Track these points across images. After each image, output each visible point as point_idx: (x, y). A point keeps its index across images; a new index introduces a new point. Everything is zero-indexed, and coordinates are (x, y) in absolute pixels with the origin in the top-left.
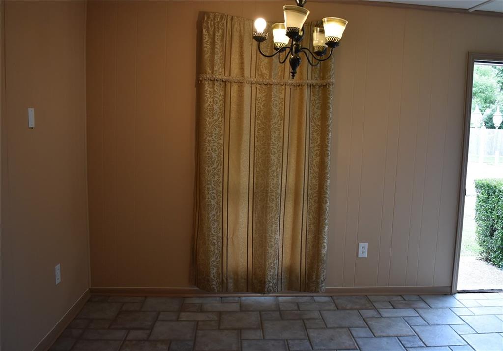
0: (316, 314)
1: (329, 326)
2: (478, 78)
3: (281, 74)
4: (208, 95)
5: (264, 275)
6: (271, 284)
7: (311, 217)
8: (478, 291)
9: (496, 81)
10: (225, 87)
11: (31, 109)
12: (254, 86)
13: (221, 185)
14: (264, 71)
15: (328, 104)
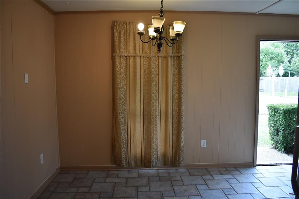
0: (179, 178)
1: (185, 184)
2: (273, 49)
3: (156, 52)
4: (118, 64)
5: (150, 158)
6: (154, 163)
7: (174, 126)
8: (269, 165)
9: (284, 51)
10: (127, 59)
11: (26, 74)
12: (142, 58)
13: (126, 111)
14: (147, 51)
15: (182, 66)
